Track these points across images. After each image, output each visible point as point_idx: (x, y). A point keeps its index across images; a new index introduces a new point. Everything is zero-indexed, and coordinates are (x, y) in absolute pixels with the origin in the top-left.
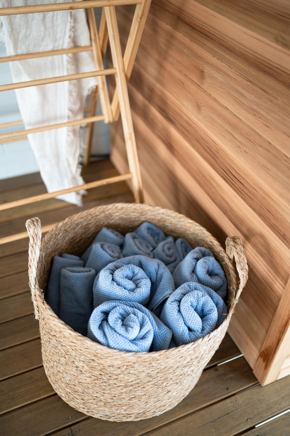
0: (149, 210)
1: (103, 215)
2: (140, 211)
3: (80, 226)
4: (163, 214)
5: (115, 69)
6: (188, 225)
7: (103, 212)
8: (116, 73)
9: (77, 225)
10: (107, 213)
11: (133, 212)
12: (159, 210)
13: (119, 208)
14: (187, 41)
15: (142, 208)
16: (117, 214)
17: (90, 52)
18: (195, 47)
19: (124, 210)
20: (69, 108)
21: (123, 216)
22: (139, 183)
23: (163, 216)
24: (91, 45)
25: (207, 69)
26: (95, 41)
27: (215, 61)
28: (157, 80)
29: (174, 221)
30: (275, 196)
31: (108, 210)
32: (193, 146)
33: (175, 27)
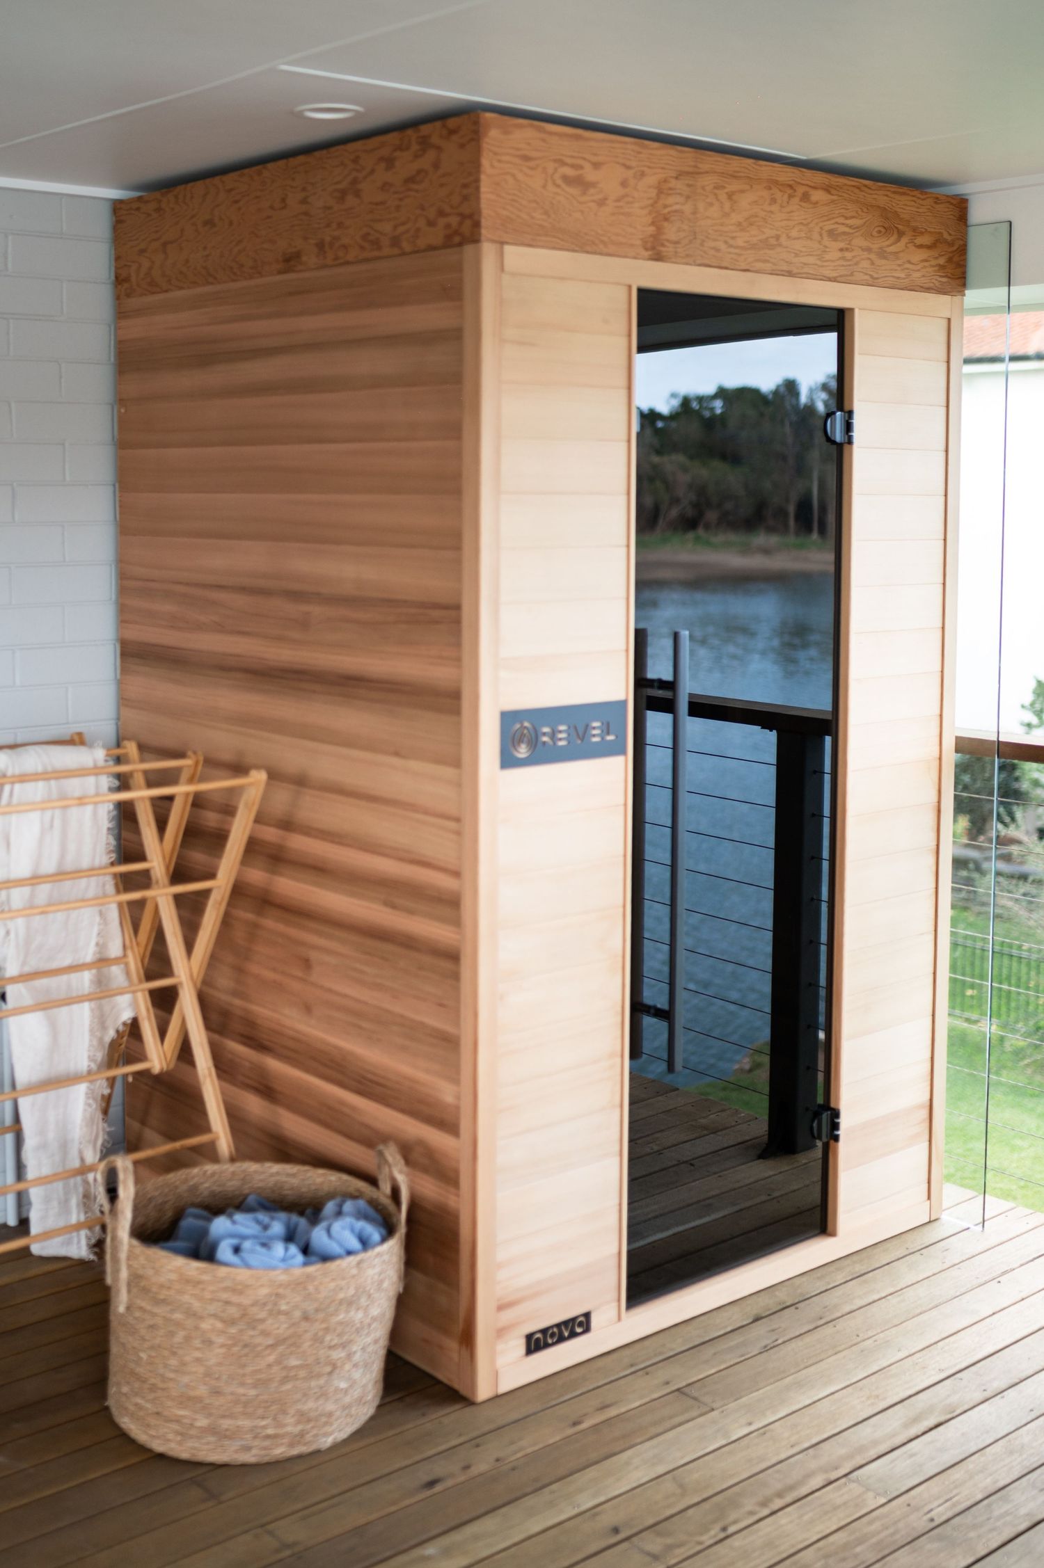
0: (255, 1172)
1: (184, 1187)
2: (242, 1176)
3: (153, 1204)
4: (278, 1173)
5: (179, 977)
6: (319, 1180)
7: (186, 1181)
8: (181, 983)
9: (150, 1200)
10: (191, 1183)
11: (230, 1180)
12: (270, 1167)
13: (209, 1172)
14: (280, 927)
15: (244, 1171)
16: (206, 1185)
17: (122, 966)
18: (294, 932)
19: (216, 1178)
20: (89, 1057)
21: (214, 1188)
22: (229, 1147)
23: (278, 1178)
24: (125, 956)
25: (314, 955)
26: (132, 948)
27: (321, 942)
28: (236, 993)
29: (295, 1182)
30: (421, 1076)
31: (193, 1178)
32: (307, 1070)
33: (260, 913)
